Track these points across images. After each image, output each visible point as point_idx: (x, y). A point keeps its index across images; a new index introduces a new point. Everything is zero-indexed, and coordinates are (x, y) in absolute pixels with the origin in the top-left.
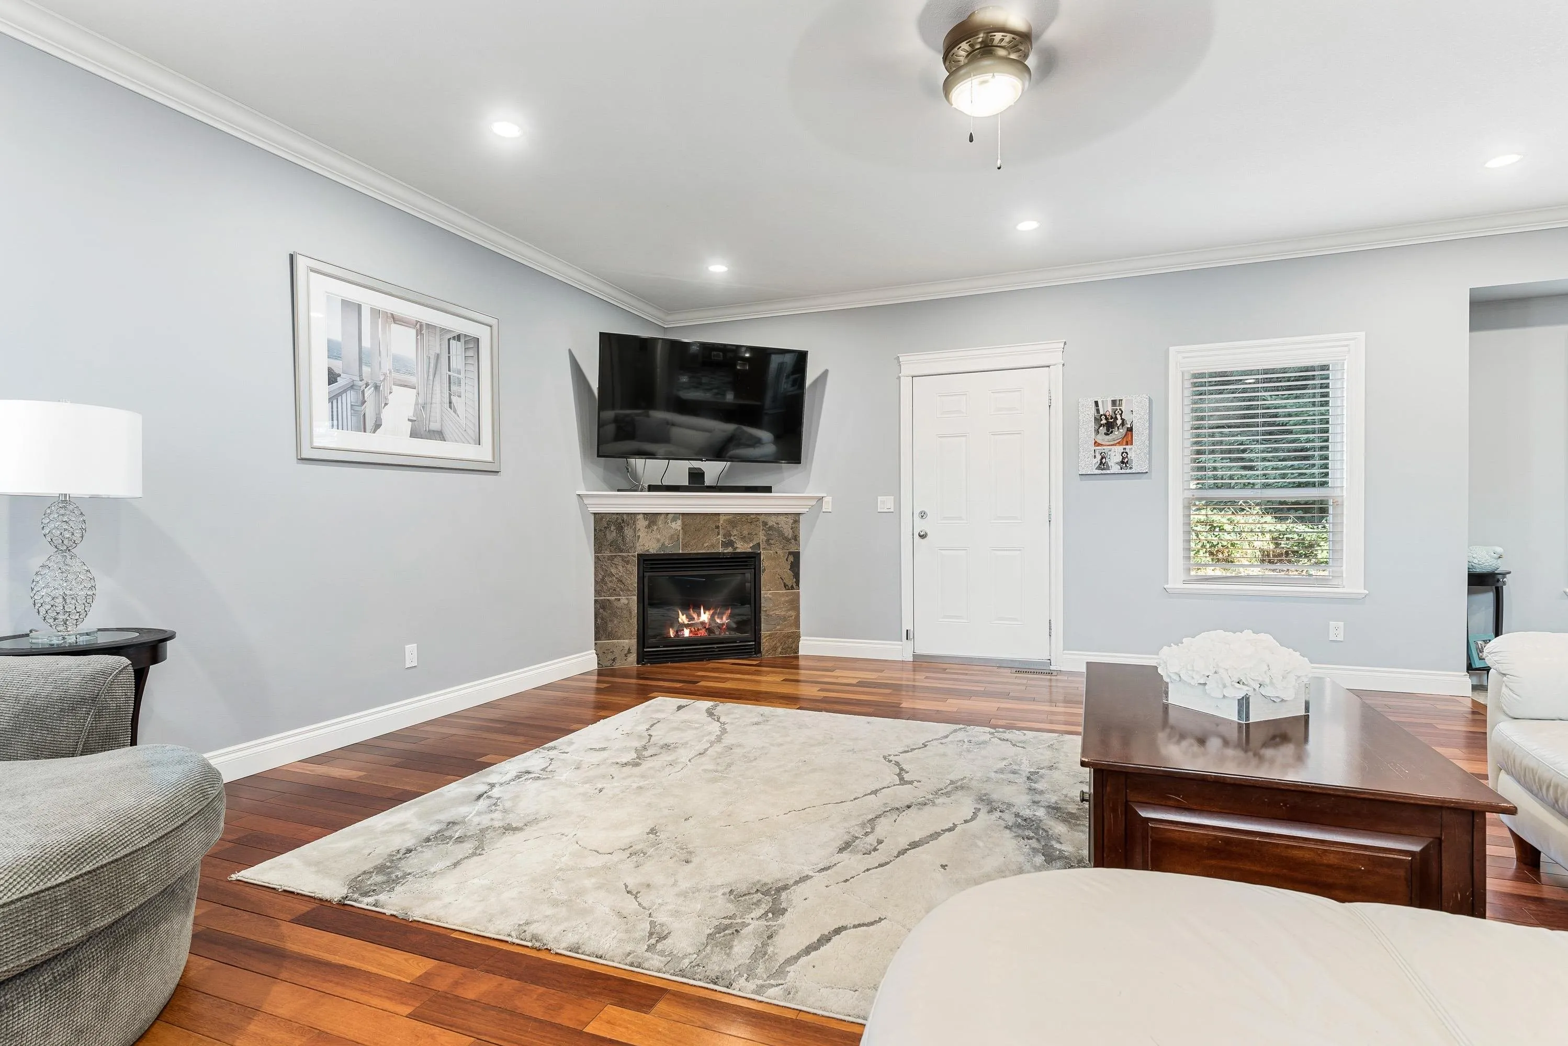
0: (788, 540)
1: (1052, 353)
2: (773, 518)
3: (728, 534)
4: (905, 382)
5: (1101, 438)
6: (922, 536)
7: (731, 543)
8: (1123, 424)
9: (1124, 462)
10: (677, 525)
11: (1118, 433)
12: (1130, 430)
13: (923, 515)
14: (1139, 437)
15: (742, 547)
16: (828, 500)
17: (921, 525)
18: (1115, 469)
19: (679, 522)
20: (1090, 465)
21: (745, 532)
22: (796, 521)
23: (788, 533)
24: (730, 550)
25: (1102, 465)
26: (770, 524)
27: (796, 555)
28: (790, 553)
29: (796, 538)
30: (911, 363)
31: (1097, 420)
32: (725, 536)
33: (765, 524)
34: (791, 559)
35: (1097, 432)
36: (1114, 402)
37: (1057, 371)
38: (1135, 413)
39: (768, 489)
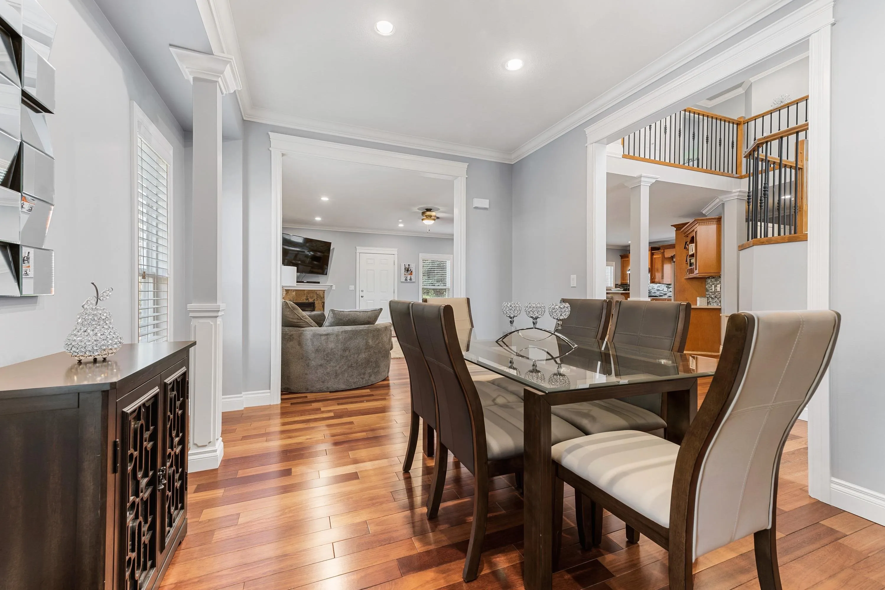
0: (322, 298)
1: (395, 251)
2: (318, 291)
3: (307, 296)
4: (358, 254)
5: (406, 273)
6: (362, 297)
7: (307, 299)
8: (410, 270)
9: (411, 279)
10: (294, 293)
11: (409, 272)
12: (412, 272)
13: (362, 291)
14: (414, 273)
15: (311, 300)
16: (334, 286)
17: (362, 294)
18: (409, 281)
19: (295, 292)
20: (403, 279)
21: (311, 296)
22: (324, 292)
23: (322, 296)
24: (307, 301)
25: (406, 280)
26: (318, 293)
27: (324, 303)
28: (322, 302)
29: (324, 297)
30: (359, 249)
31: (405, 269)
32: (306, 297)
33: (316, 293)
34: (323, 304)
35: (405, 272)
36: (408, 265)
37: (396, 256)
38: (413, 268)
39: (319, 283)
